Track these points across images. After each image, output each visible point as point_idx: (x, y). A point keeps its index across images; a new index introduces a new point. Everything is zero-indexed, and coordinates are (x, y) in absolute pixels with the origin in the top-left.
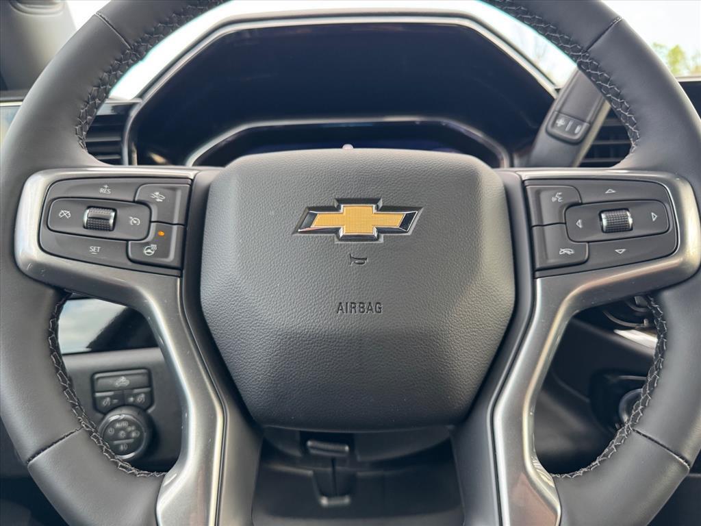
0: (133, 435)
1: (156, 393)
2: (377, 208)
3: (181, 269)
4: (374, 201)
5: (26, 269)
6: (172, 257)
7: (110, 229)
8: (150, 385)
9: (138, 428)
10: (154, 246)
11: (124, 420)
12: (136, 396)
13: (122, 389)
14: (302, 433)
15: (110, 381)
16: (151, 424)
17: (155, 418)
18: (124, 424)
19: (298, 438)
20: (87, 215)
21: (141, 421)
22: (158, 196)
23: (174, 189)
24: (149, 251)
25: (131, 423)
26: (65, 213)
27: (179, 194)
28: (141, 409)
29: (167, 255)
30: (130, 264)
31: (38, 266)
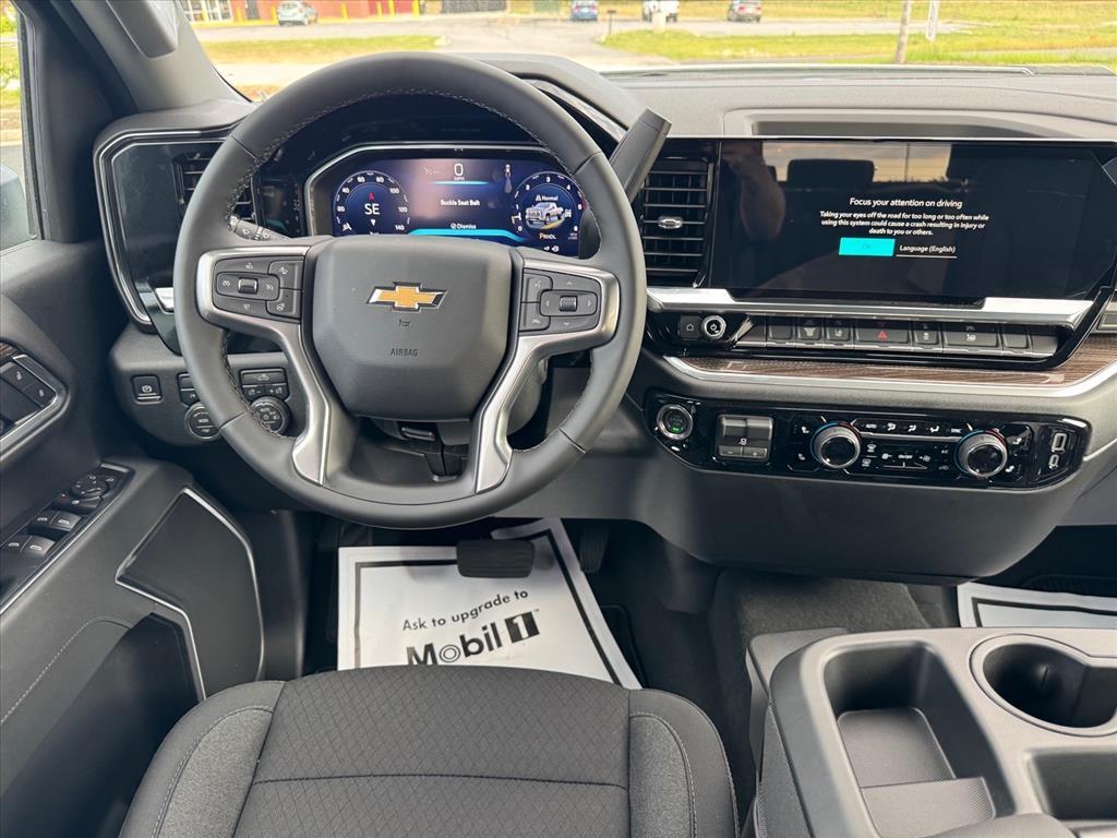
0: (275, 418)
1: (290, 387)
2: (421, 290)
3: (300, 319)
4: (418, 285)
5: (205, 315)
6: (294, 312)
7: (255, 293)
8: (286, 381)
9: (278, 413)
10: (283, 305)
11: (267, 406)
12: (275, 388)
13: (264, 382)
14: (399, 422)
15: (254, 376)
16: (288, 409)
17: (290, 405)
18: (268, 409)
19: (396, 425)
20: (240, 283)
21: (280, 407)
22: (283, 271)
23: (293, 265)
24: (280, 308)
25: (272, 409)
26: (226, 283)
27: (297, 268)
28: (281, 399)
29: (291, 310)
30: (268, 316)
31: (213, 314)
